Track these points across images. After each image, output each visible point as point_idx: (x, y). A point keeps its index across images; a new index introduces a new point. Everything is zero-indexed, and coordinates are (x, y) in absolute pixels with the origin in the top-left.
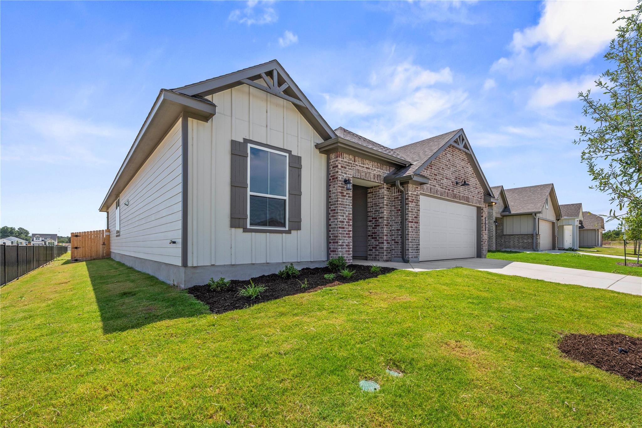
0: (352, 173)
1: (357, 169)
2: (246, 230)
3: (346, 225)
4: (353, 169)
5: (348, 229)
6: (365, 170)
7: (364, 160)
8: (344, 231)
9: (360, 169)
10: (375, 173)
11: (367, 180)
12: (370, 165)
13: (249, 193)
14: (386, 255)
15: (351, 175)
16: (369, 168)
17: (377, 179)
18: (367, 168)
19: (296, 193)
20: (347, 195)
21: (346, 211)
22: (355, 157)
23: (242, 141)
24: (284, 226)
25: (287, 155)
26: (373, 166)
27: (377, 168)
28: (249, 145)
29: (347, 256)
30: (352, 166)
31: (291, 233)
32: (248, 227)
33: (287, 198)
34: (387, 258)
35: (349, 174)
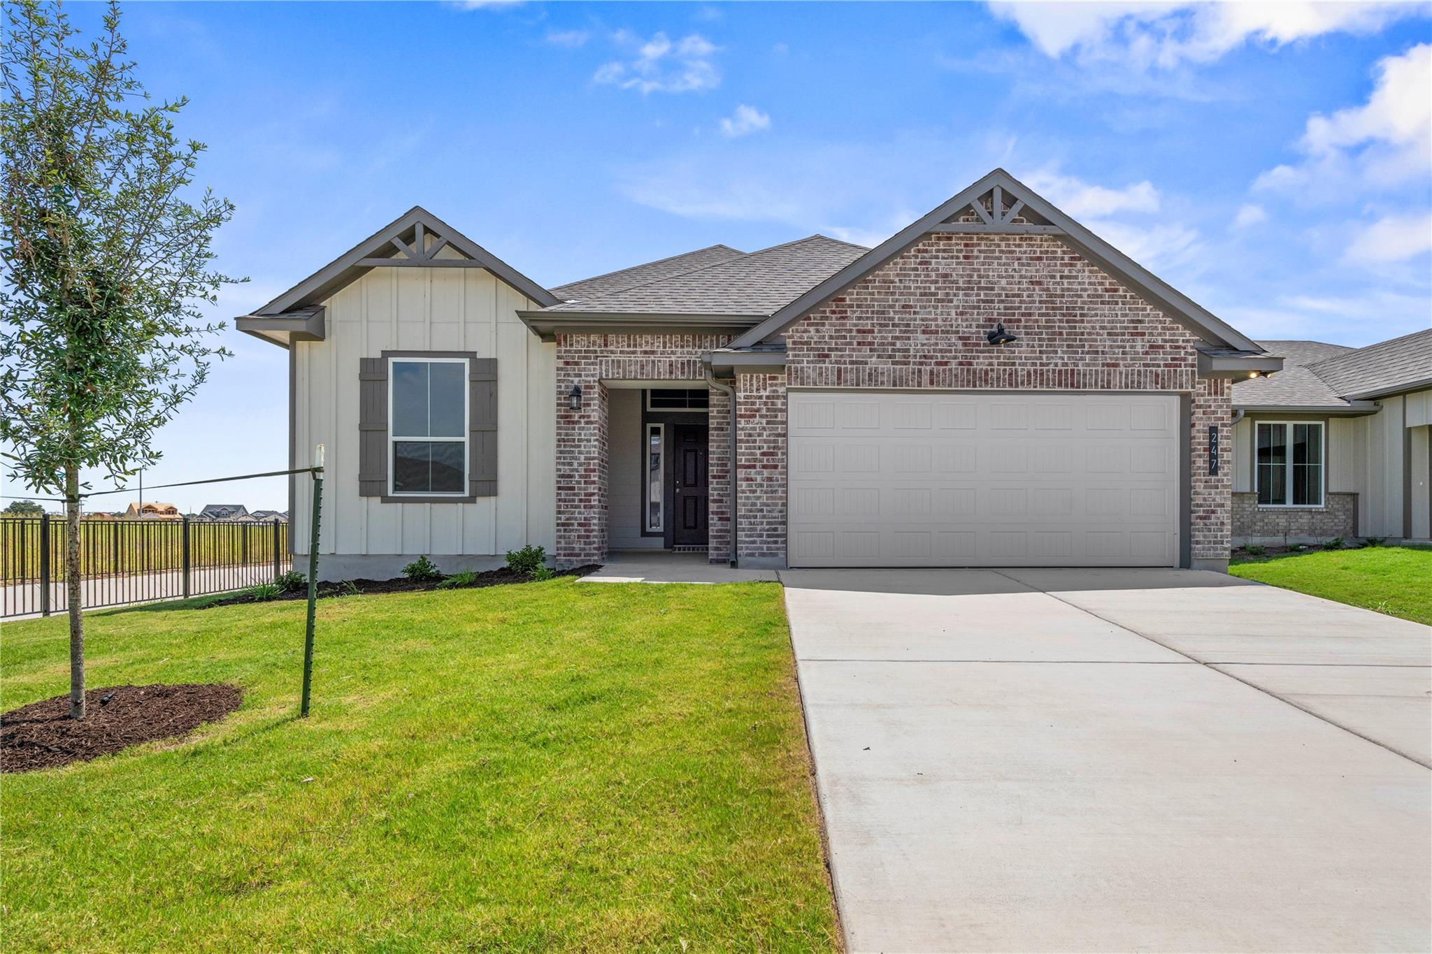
0: (598, 372)
1: (613, 361)
2: (386, 499)
3: (579, 483)
4: (601, 361)
5: (584, 490)
6: (640, 357)
7: (637, 337)
8: (574, 495)
9: (622, 358)
10: (673, 359)
11: (646, 380)
12: (656, 344)
13: (391, 438)
14: (717, 549)
15: (593, 376)
16: (653, 352)
17: (683, 373)
18: (646, 352)
19: (486, 428)
20: (582, 420)
21: (580, 453)
22: (606, 336)
23: (379, 356)
24: (462, 489)
25: (466, 361)
26: (668, 345)
27: (682, 347)
28: (391, 360)
29: (582, 546)
30: (597, 357)
31: (475, 502)
32: (390, 493)
33: (466, 439)
34: (718, 555)
35: (587, 376)
